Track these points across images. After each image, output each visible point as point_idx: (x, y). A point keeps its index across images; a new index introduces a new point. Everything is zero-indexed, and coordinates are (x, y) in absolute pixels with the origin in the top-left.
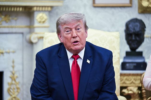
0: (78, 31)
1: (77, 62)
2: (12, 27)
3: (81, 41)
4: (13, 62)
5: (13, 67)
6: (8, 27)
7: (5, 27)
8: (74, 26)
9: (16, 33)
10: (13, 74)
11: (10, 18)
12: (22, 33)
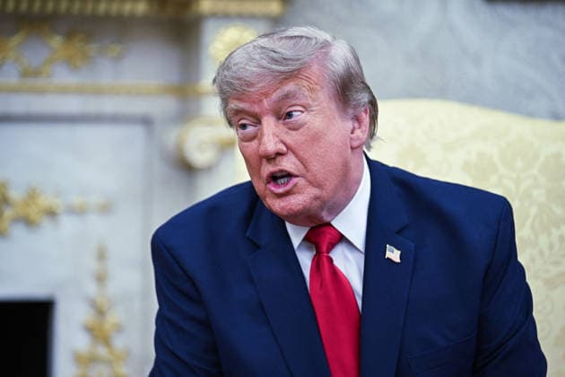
0: (290, 126)
1: (331, 260)
2: (98, 92)
3: (308, 171)
4: (102, 255)
5: (101, 279)
6: (80, 91)
7: (63, 91)
8: (266, 103)
9: (115, 119)
10: (100, 313)
11: (92, 48)
12: (146, 121)
